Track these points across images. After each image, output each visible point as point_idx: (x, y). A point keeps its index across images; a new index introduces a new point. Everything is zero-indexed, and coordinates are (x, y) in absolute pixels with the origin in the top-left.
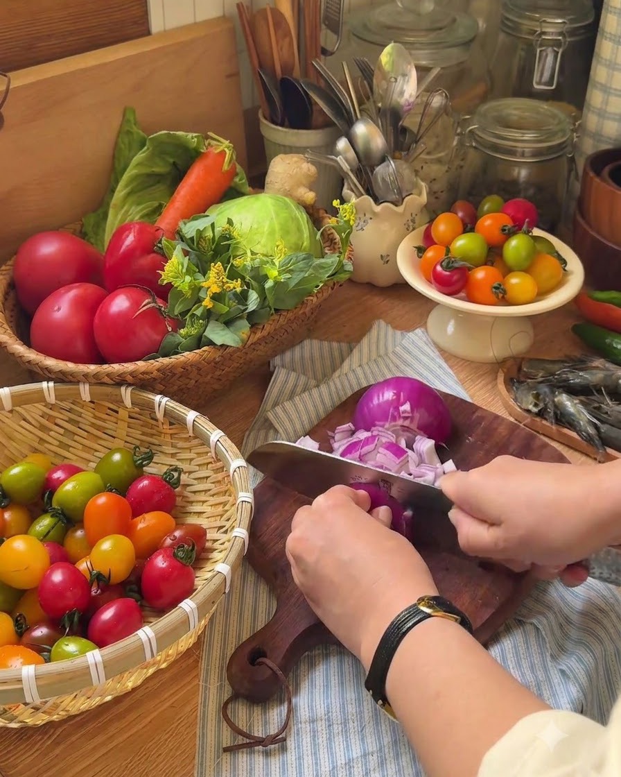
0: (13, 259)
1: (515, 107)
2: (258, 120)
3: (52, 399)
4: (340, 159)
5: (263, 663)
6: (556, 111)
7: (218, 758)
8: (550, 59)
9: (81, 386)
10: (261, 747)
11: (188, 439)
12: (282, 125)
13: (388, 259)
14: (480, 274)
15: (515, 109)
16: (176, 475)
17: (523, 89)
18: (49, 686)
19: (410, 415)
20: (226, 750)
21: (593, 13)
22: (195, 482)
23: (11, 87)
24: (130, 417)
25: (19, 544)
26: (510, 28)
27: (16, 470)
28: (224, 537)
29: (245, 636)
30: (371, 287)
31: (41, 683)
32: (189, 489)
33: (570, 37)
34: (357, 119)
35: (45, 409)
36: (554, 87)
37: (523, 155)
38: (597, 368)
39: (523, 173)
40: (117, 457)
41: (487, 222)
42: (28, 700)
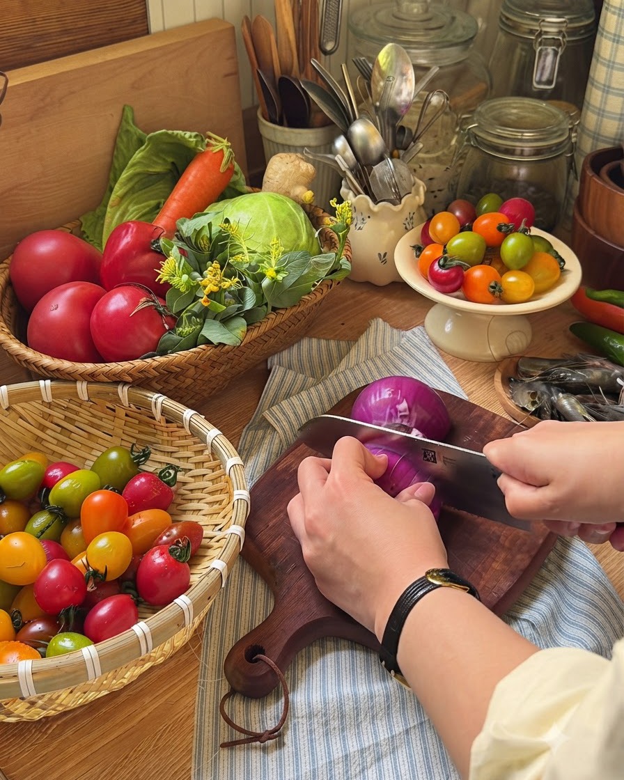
0: (10, 258)
1: (515, 107)
2: (256, 119)
3: (48, 397)
4: (338, 158)
5: (259, 659)
6: (554, 110)
7: (215, 752)
8: (550, 59)
9: (79, 385)
10: (258, 743)
11: (185, 437)
12: (281, 124)
13: (386, 258)
14: (477, 273)
15: (515, 108)
16: (172, 472)
17: (522, 89)
18: (45, 682)
19: (407, 413)
20: (224, 746)
21: (593, 12)
22: (193, 480)
23: (8, 86)
24: (127, 415)
25: (16, 541)
26: (509, 27)
27: (13, 468)
28: (219, 535)
29: (243, 632)
30: (370, 286)
31: (36, 677)
32: (186, 487)
33: (569, 36)
34: (355, 119)
35: (41, 407)
36: (553, 86)
37: (522, 154)
38: (594, 366)
39: (523, 172)
40: (114, 455)
41: (484, 222)
42: (25, 694)
